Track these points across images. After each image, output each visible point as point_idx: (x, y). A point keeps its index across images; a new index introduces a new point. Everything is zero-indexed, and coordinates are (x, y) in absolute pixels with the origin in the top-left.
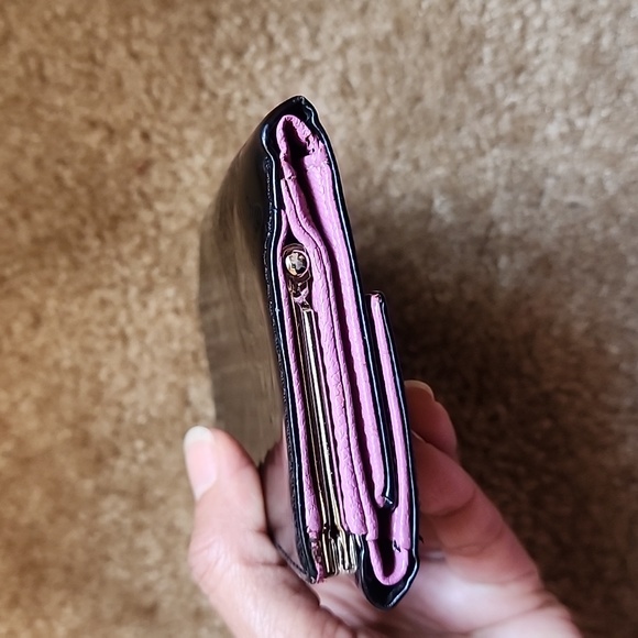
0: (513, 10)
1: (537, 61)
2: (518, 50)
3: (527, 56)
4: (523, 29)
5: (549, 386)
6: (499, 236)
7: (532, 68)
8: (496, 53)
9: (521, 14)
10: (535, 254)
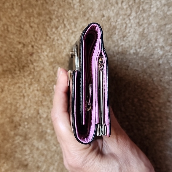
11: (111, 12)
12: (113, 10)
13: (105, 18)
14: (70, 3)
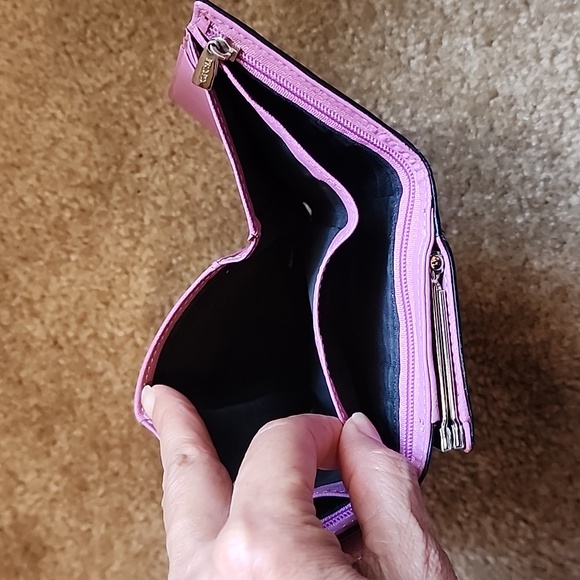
0: (556, 112)
1: (569, 149)
2: (555, 141)
3: (562, 146)
4: (561, 126)
5: (558, 382)
6: (532, 269)
7: (565, 154)
8: (540, 141)
9: (561, 115)
10: (557, 285)
11: (518, 84)
12: (524, 78)
13: (499, 99)
14: (399, 54)
